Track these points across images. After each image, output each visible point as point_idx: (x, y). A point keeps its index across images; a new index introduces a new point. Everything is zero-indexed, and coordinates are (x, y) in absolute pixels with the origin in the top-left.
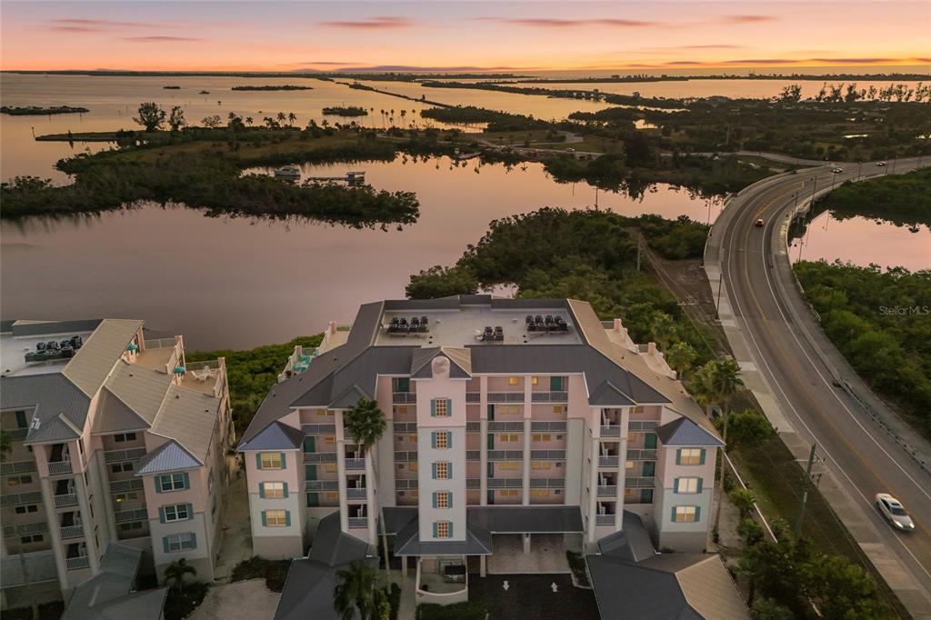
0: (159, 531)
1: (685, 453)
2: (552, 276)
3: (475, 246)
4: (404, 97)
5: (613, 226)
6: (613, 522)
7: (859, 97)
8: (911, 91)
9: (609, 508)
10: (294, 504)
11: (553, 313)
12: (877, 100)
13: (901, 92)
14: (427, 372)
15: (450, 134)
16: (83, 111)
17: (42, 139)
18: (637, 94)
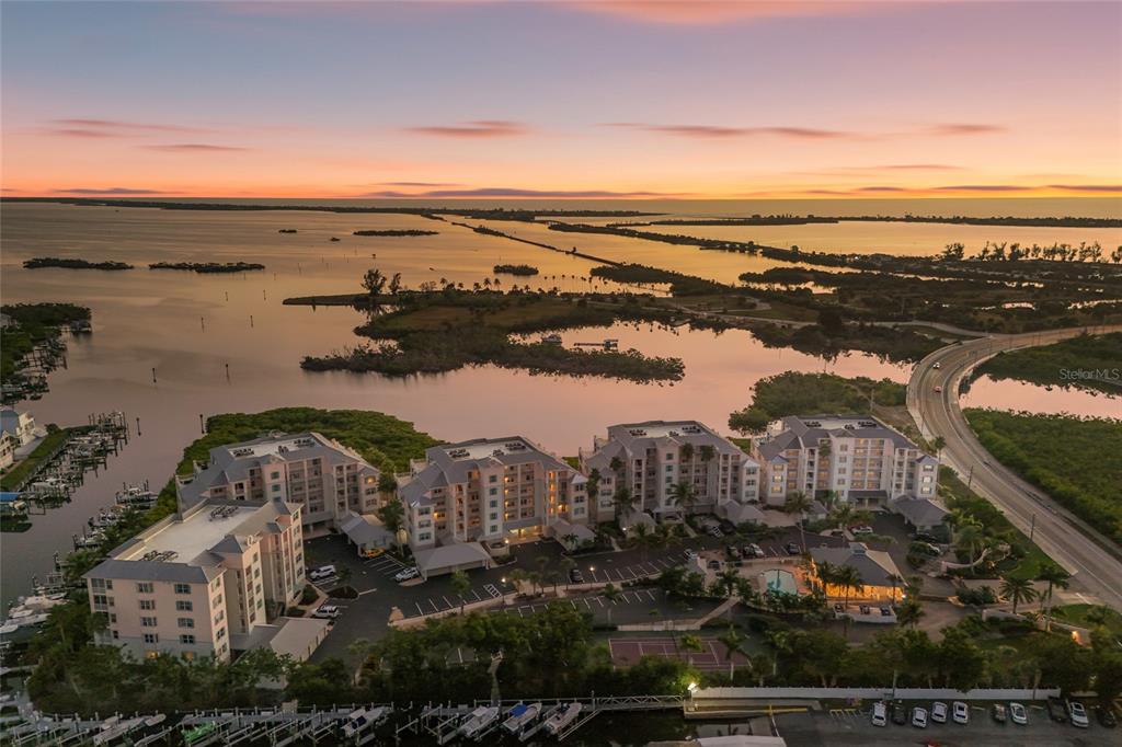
0: (744, 489)
1: (927, 467)
4: (549, 247)
6: (901, 492)
7: (1022, 256)
8: (1075, 251)
9: (900, 487)
10: (784, 485)
11: (868, 421)
12: (1041, 259)
13: (1065, 252)
14: (840, 435)
15: (647, 300)
16: (260, 267)
17: (288, 302)
18: (795, 248)
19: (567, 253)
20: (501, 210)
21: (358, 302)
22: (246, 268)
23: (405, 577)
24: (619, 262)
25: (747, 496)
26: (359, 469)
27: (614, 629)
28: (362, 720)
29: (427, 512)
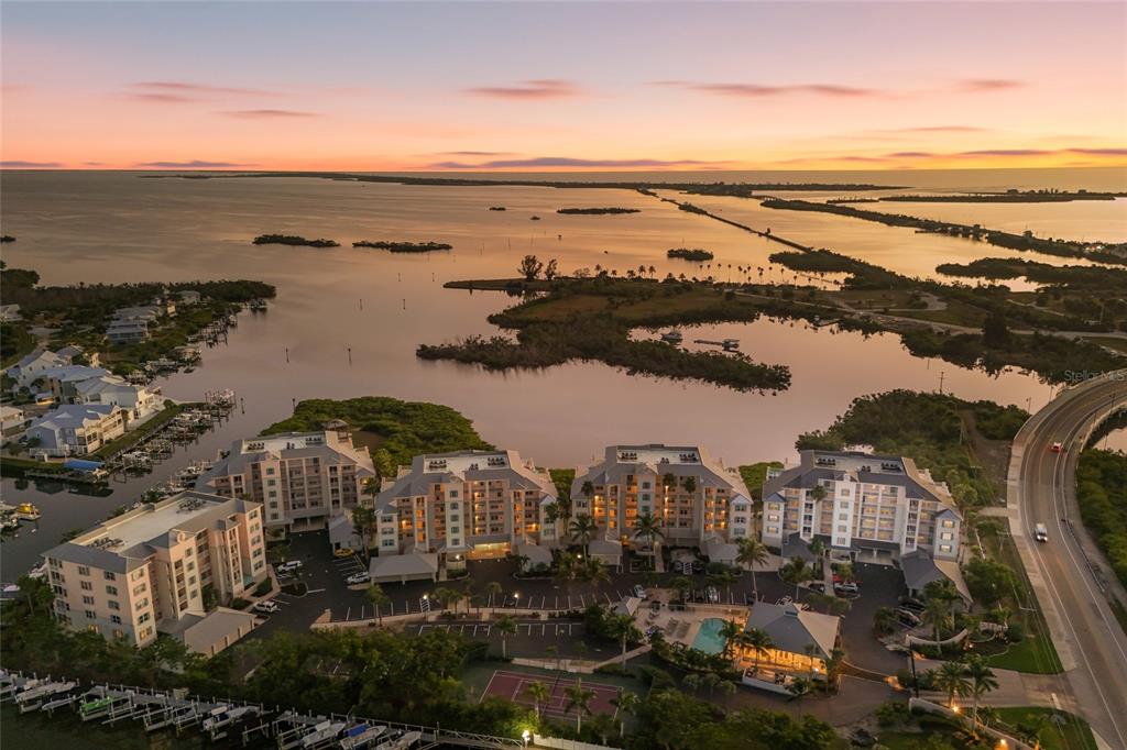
0: (733, 526)
1: (946, 522)
2: (898, 444)
3: (843, 416)
4: (744, 228)
5: (949, 410)
6: (912, 546)
9: (912, 541)
10: (780, 525)
11: (894, 463)
14: (841, 479)
15: (807, 293)
16: (447, 247)
17: (447, 286)
18: (1029, 233)
19: (760, 234)
20: (722, 183)
21: (511, 287)
22: (434, 248)
23: (355, 580)
24: (807, 247)
25: (735, 533)
26: (357, 470)
27: (508, 660)
28: (223, 716)
29: (390, 520)
